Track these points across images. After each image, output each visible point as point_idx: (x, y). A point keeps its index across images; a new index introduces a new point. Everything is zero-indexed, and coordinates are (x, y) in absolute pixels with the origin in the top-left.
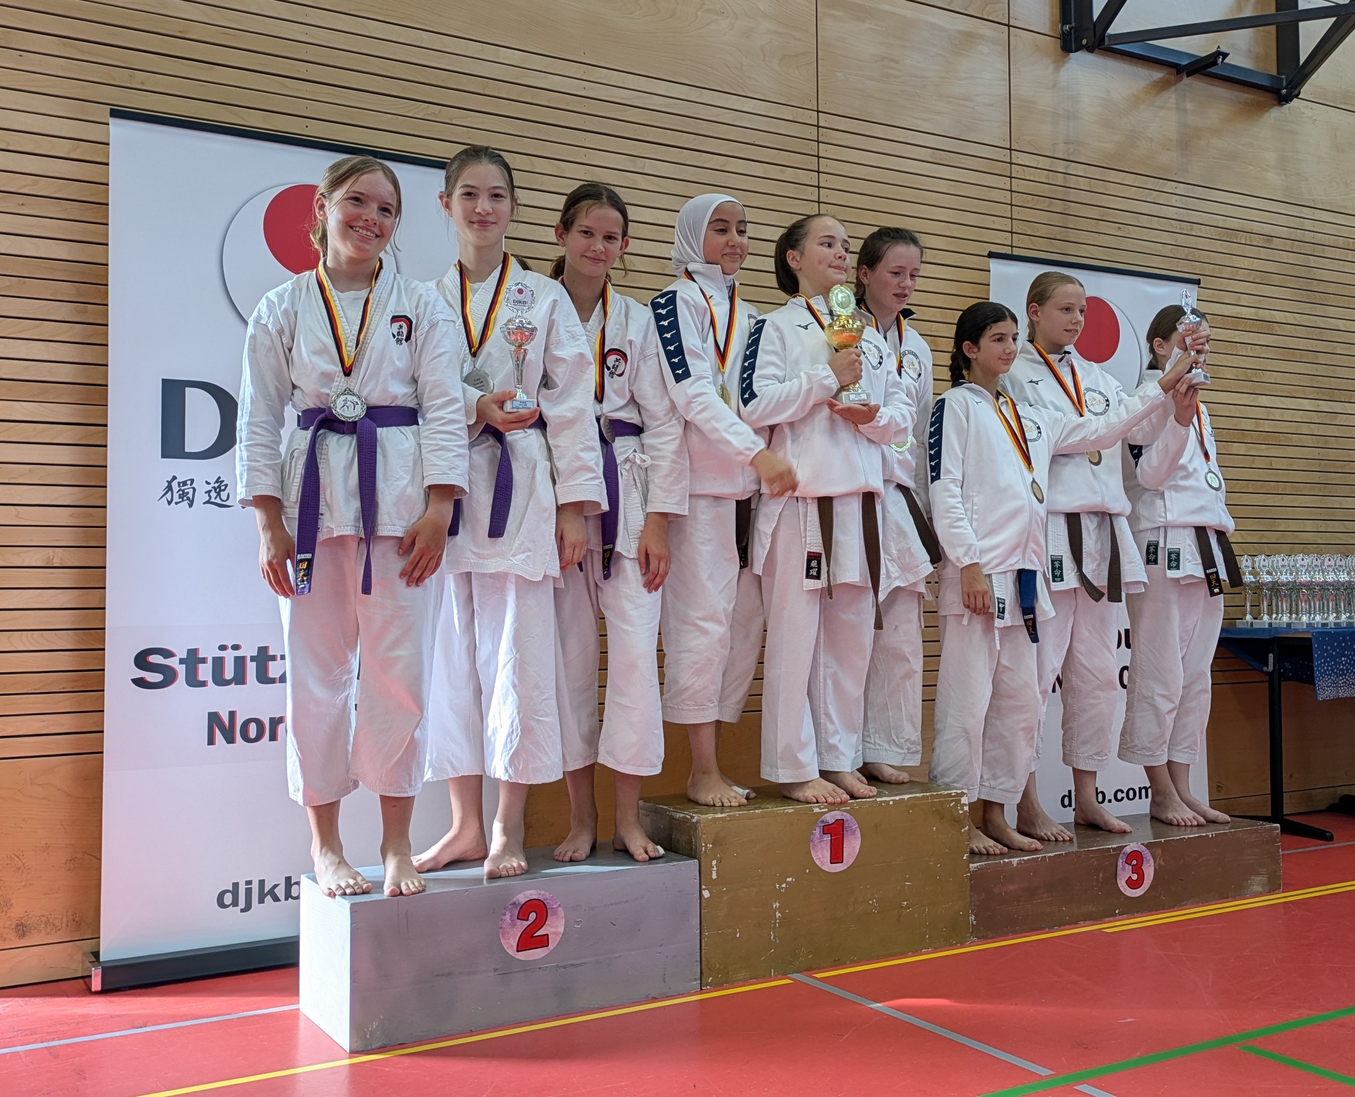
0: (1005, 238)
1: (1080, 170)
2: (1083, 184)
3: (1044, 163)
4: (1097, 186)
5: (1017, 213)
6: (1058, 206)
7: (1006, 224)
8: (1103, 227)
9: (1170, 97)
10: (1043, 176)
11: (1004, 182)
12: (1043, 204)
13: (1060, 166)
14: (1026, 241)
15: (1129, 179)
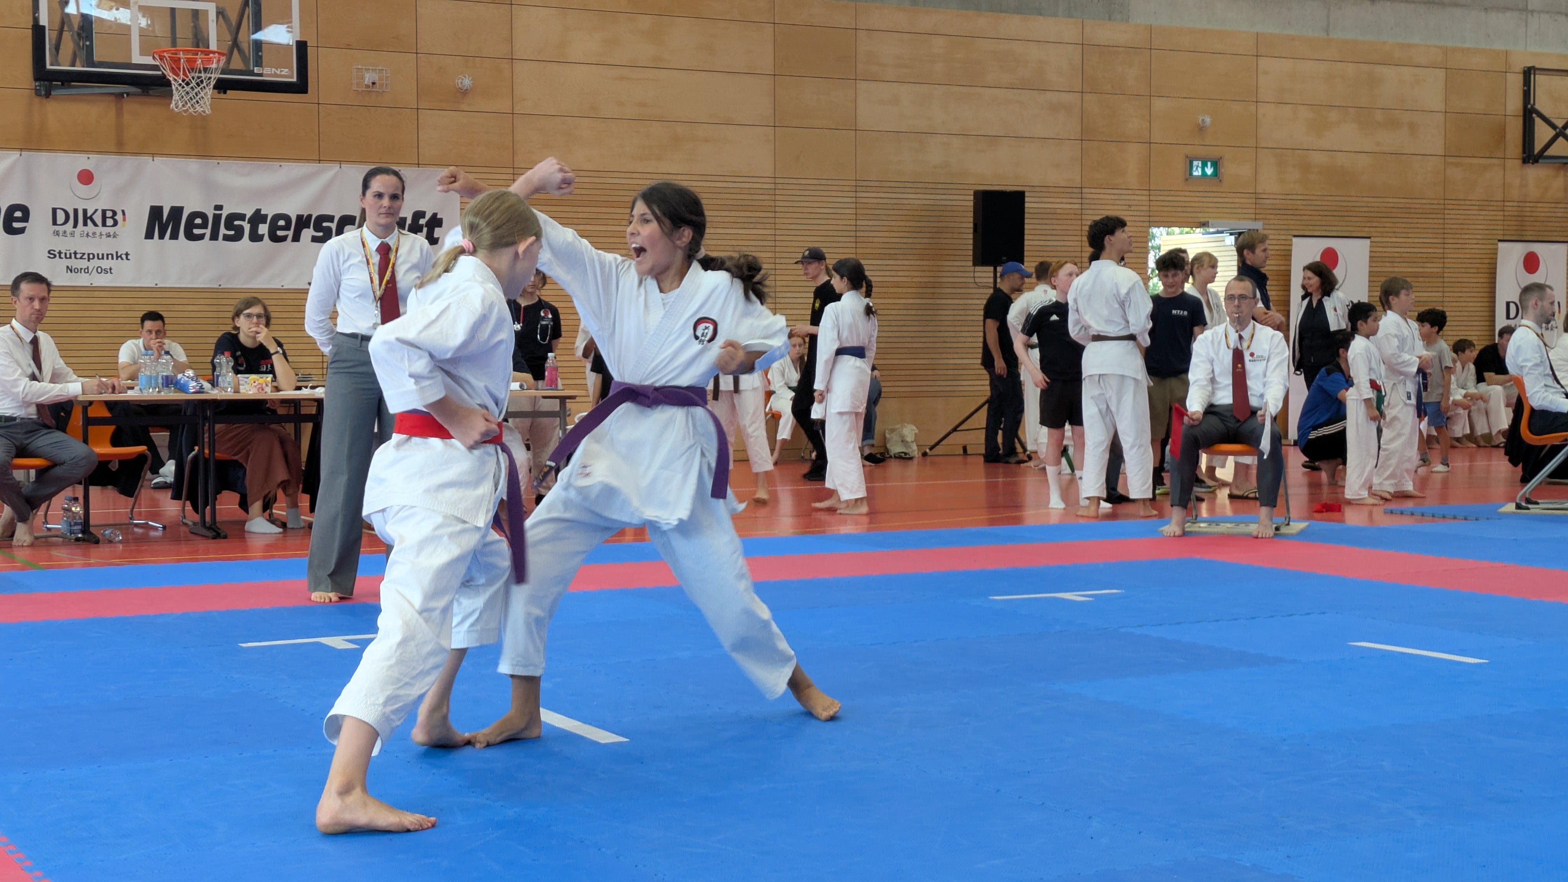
0: (1501, 232)
1: (1528, 204)
2: (1528, 209)
3: (1515, 204)
4: (1533, 209)
5: (1506, 223)
6: (1520, 219)
7: (1501, 227)
8: (1535, 224)
9: (1562, 173)
10: (1514, 209)
11: (1501, 213)
12: (1514, 218)
13: (1521, 204)
14: (1509, 232)
15: (1545, 205)
